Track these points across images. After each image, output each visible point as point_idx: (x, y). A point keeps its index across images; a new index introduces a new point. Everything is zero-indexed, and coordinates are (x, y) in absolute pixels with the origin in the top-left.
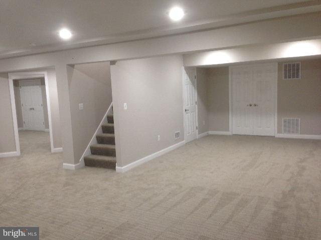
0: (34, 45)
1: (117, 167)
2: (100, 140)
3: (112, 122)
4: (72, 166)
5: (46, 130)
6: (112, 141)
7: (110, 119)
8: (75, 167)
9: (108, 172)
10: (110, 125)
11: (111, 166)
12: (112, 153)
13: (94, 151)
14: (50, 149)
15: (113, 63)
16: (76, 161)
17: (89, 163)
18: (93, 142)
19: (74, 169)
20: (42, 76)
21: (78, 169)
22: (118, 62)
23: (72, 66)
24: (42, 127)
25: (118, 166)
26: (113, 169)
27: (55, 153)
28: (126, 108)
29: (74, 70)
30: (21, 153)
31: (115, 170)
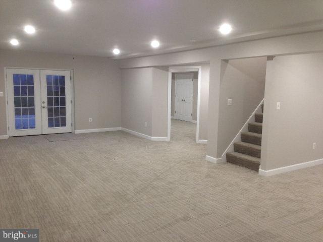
0: (195, 41)
1: (260, 169)
2: (245, 138)
3: (261, 121)
4: (214, 159)
5: (193, 121)
6: (258, 141)
7: (259, 118)
8: (217, 161)
9: (250, 173)
10: (259, 124)
11: (255, 167)
12: (257, 154)
13: (237, 148)
14: (195, 140)
15: (270, 58)
16: (219, 156)
17: (230, 160)
18: (237, 139)
19: (216, 163)
20: (196, 70)
21: (219, 163)
22: (276, 57)
23: (226, 61)
24: (190, 118)
25: (262, 169)
26: (256, 171)
27: (199, 144)
28: (278, 108)
29: (228, 64)
30: (171, 139)
31: (258, 171)
